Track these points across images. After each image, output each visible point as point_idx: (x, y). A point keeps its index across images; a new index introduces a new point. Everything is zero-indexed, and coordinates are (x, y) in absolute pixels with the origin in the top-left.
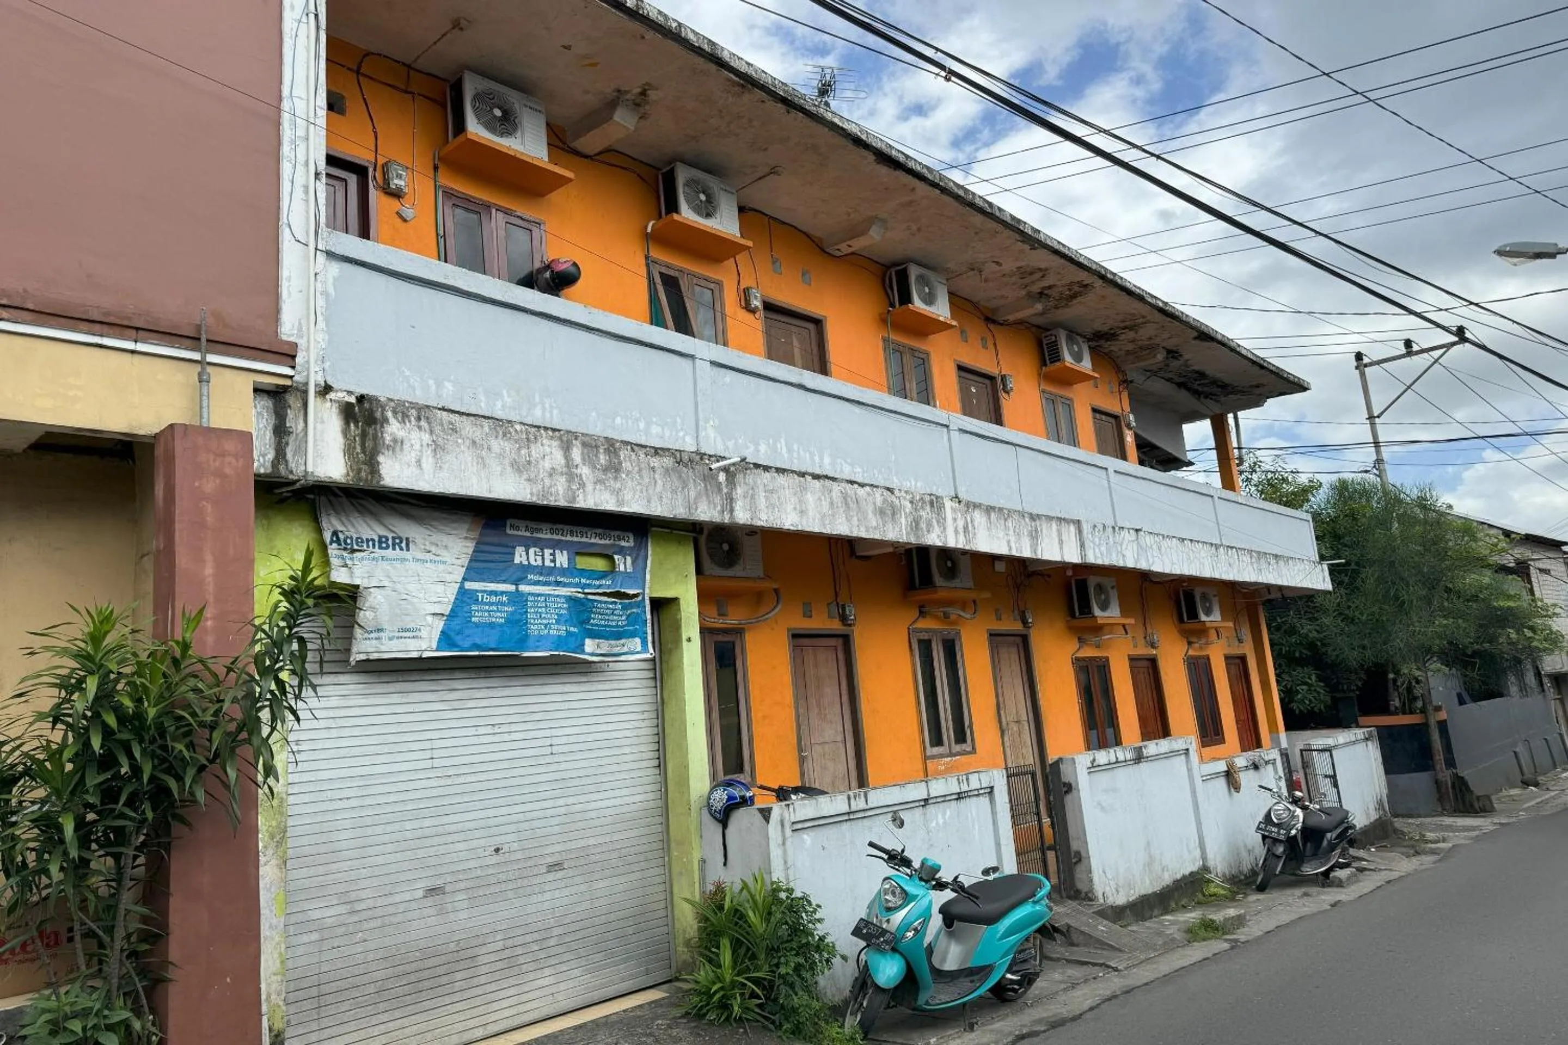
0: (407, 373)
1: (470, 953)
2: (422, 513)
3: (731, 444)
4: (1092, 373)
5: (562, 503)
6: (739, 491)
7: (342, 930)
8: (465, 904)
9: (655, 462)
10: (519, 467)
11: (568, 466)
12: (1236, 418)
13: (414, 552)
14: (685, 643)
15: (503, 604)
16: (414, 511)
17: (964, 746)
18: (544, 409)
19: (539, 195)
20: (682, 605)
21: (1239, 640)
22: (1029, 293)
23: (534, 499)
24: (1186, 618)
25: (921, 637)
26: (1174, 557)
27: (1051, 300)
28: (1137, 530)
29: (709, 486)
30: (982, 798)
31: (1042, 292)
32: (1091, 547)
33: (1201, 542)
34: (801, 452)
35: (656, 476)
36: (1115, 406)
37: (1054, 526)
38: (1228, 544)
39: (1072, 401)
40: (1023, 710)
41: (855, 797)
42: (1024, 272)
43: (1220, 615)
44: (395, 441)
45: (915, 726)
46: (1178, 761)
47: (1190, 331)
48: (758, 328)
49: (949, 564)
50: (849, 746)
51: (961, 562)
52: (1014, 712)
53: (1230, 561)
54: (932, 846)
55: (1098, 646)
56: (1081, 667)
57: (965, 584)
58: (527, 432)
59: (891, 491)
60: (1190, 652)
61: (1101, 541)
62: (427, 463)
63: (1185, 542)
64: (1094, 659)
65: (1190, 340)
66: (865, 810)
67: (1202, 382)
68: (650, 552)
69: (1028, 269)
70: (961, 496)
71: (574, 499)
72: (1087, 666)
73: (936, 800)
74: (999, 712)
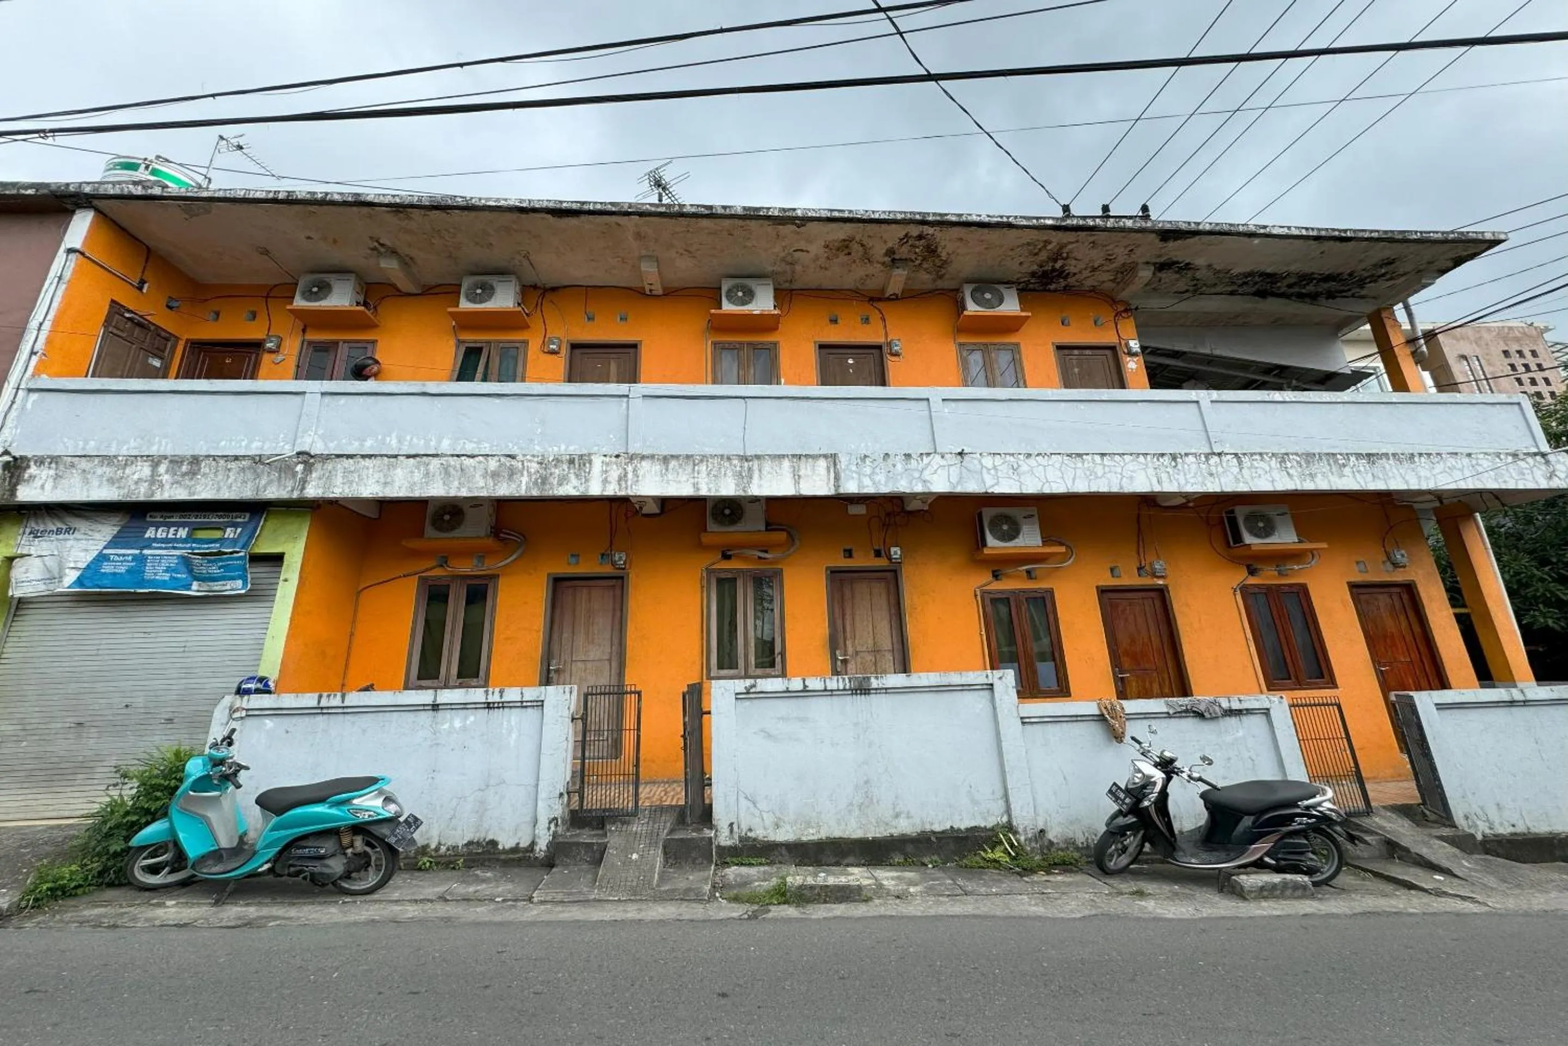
0: (66, 440)
1: (92, 764)
2: (92, 515)
3: (332, 445)
4: (1024, 314)
5: (142, 498)
6: (314, 475)
7: (15, 738)
8: (95, 735)
9: (233, 465)
10: (111, 481)
11: (152, 476)
12: (1407, 308)
13: (77, 535)
14: (281, 583)
15: (128, 561)
16: (87, 514)
17: (768, 670)
18: (161, 445)
19: (371, 326)
20: (286, 557)
21: (1393, 564)
22: (883, 264)
23: (120, 498)
24: (1232, 543)
25: (723, 576)
26: (1053, 474)
27: (918, 262)
28: (961, 454)
29: (283, 475)
30: (529, 710)
31: (893, 260)
32: (853, 478)
33: (1131, 454)
34: (415, 440)
35: (231, 474)
36: (1108, 338)
37: (786, 463)
38: (1216, 451)
39: (1018, 345)
40: (886, 640)
41: (329, 696)
42: (838, 250)
43: (1298, 535)
44: (30, 477)
45: (697, 650)
46: (968, 697)
47: (1139, 235)
48: (560, 363)
49: (727, 512)
50: (614, 664)
51: (748, 508)
52: (870, 642)
53: (1213, 469)
54: (437, 744)
55: (1031, 578)
56: (994, 601)
57: (749, 527)
58: (126, 460)
59: (512, 457)
60: (1252, 581)
61: (878, 470)
62: (48, 486)
63: (1084, 457)
64: (1024, 591)
65: (1161, 244)
66: (343, 707)
67: (1286, 282)
68: (261, 523)
69: (836, 244)
70: (631, 451)
71: (152, 495)
72: (1008, 599)
73: (451, 707)
74: (835, 642)
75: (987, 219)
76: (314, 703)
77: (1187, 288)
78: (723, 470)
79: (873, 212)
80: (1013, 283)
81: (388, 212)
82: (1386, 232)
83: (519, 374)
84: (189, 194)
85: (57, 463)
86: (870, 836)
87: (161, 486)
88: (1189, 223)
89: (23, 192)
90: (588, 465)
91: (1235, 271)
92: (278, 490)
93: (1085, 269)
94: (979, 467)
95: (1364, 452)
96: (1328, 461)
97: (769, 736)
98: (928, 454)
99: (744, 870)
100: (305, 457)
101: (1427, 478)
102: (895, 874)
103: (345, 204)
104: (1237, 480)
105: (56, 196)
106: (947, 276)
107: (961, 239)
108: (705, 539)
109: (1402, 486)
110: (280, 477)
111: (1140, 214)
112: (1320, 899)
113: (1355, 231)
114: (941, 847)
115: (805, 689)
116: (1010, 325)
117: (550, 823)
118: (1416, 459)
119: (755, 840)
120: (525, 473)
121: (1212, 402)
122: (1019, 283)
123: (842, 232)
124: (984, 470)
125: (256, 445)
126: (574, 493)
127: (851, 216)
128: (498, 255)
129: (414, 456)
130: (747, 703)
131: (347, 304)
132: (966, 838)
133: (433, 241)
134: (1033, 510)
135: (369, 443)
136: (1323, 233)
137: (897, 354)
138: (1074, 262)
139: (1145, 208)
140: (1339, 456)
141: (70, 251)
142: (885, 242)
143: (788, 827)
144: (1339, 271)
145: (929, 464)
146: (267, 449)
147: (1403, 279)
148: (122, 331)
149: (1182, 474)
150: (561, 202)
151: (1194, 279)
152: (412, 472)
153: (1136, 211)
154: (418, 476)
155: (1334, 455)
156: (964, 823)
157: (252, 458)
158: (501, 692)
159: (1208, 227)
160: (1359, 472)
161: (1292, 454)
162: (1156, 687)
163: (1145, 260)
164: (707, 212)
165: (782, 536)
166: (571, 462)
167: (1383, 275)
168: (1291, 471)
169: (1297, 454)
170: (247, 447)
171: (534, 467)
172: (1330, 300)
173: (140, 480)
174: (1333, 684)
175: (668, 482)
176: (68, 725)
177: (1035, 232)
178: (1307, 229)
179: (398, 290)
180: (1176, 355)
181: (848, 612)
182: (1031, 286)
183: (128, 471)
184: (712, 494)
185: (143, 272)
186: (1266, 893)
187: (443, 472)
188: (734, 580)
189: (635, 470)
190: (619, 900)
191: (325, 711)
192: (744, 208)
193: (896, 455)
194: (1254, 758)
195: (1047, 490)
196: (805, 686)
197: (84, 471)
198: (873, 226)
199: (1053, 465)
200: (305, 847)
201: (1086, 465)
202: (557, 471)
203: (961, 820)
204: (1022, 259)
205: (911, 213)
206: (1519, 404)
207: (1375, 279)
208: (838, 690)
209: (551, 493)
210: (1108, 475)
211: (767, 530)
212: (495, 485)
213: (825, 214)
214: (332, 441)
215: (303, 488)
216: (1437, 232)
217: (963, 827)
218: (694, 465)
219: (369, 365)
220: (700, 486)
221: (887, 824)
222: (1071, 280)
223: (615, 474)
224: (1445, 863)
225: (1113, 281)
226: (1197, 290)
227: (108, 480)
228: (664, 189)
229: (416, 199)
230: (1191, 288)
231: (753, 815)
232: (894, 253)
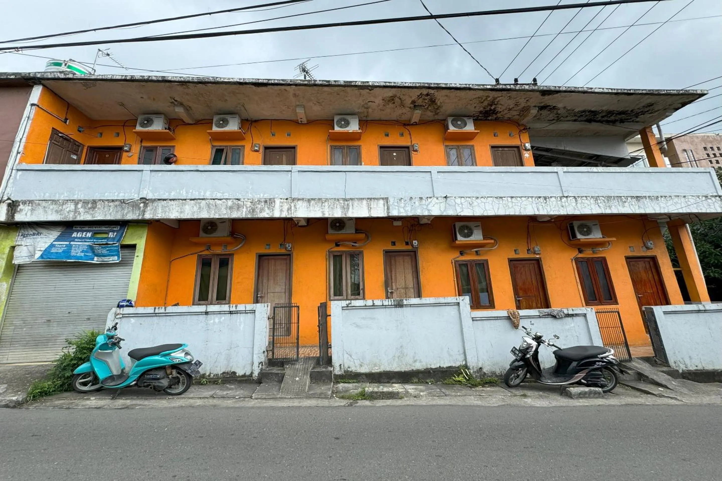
0: (35, 193)
1: (55, 338)
2: (49, 227)
3: (156, 195)
4: (476, 131)
5: (71, 219)
6: (148, 208)
7: (20, 327)
8: (56, 325)
9: (111, 204)
10: (57, 212)
11: (75, 209)
12: (658, 127)
13: (42, 236)
14: (135, 257)
15: (63, 247)
16: (46, 227)
17: (357, 297)
18: (78, 195)
19: (172, 139)
20: (137, 246)
21: (647, 248)
22: (410, 108)
23: (61, 219)
24: (571, 238)
25: (336, 254)
26: (488, 207)
27: (426, 107)
28: (446, 197)
29: (134, 208)
30: (249, 314)
31: (415, 105)
32: (395, 209)
33: (525, 197)
34: (194, 192)
35: (111, 208)
36: (516, 142)
37: (365, 202)
38: (565, 196)
39: (473, 146)
40: (411, 283)
41: (159, 308)
42: (389, 101)
43: (602, 234)
44: (20, 210)
45: (324, 288)
46: (448, 308)
47: (531, 93)
48: (260, 156)
49: (338, 224)
50: (287, 294)
51: (348, 223)
52: (403, 284)
53: (564, 204)
54: (208, 330)
55: (478, 255)
56: (460, 265)
57: (348, 232)
58: (63, 202)
59: (238, 200)
60: (580, 255)
61: (407, 205)
62: (29, 213)
63: (503, 198)
64: (474, 261)
65: (542, 97)
66: (165, 313)
67: (601, 115)
68: (125, 231)
69: (388, 99)
70: (293, 197)
71: (76, 218)
72: (467, 264)
73: (214, 313)
74: (387, 284)
75: (459, 86)
76: (152, 311)
77: (553, 118)
78: (335, 205)
79: (405, 83)
80: (471, 116)
81: (178, 85)
82: (650, 90)
83: (241, 161)
84: (85, 77)
85: (32, 203)
86: (403, 370)
87: (80, 214)
88: (555, 87)
89: (9, 77)
90: (273, 203)
91: (577, 110)
92: (132, 215)
93: (506, 109)
94: (454, 203)
95: (635, 196)
96: (618, 200)
97: (357, 326)
98: (430, 197)
99: (346, 385)
100: (144, 200)
101: (664, 208)
102: (414, 387)
103: (158, 81)
104: (575, 209)
105: (25, 79)
106: (440, 113)
107: (447, 96)
108: (328, 237)
109: (652, 212)
110: (133, 209)
111: (533, 83)
112: (606, 398)
113: (635, 90)
114: (435, 375)
115: (373, 305)
116: (469, 137)
117: (259, 364)
118: (659, 199)
119: (351, 372)
120: (245, 207)
121: (564, 172)
122: (474, 117)
123: (390, 93)
124: (457, 205)
125: (121, 194)
126: (267, 216)
127: (395, 85)
128: (229, 105)
129: (194, 200)
130: (347, 311)
131: (161, 129)
132: (446, 371)
133: (200, 99)
134: (479, 223)
135: (173, 194)
136: (619, 91)
137: (416, 151)
138: (501, 106)
139: (535, 80)
140: (623, 198)
141: (32, 105)
142: (411, 97)
143: (366, 366)
144: (627, 109)
145: (431, 202)
146: (126, 196)
147: (657, 113)
148: (58, 142)
149: (549, 206)
150: (258, 79)
151: (557, 114)
152: (193, 207)
153: (531, 81)
154: (195, 209)
155: (621, 197)
156: (445, 365)
157: (120, 201)
158: (236, 307)
159: (564, 89)
160: (632, 205)
161: (601, 197)
162: (534, 304)
163: (534, 105)
164: (327, 84)
165: (363, 236)
166: (266, 202)
167: (647, 111)
168: (600, 205)
169: (603, 197)
170: (118, 196)
171: (249, 204)
172: (622, 124)
173: (70, 211)
174: (616, 303)
175: (310, 211)
176: (43, 321)
177: (482, 92)
178: (612, 89)
179: (184, 122)
180: (547, 150)
181: (393, 270)
182: (480, 118)
183: (64, 207)
184: (331, 216)
185: (66, 115)
186: (581, 395)
187: (207, 207)
188: (341, 256)
189: (295, 206)
190: (291, 398)
191: (157, 315)
192: (345, 82)
193: (416, 198)
194: (578, 336)
195: (485, 214)
196: (374, 304)
197: (44, 207)
198: (406, 90)
199: (488, 202)
200: (151, 375)
201: (504, 202)
202: (259, 206)
203: (444, 363)
204: (475, 105)
205: (423, 83)
206: (709, 172)
207: (643, 113)
208: (389, 305)
209: (256, 216)
210: (514, 207)
211: (356, 233)
212: (231, 212)
213: (382, 84)
214: (156, 193)
215: (144, 215)
216: (674, 90)
217: (445, 366)
218: (322, 203)
219: (172, 157)
220: (325, 213)
221: (410, 365)
222: (499, 115)
223: (286, 207)
224: (664, 383)
225: (519, 115)
226: (558, 119)
227: (55, 211)
228: (307, 73)
229: (191, 78)
230: (556, 118)
231: (350, 361)
232: (415, 102)
